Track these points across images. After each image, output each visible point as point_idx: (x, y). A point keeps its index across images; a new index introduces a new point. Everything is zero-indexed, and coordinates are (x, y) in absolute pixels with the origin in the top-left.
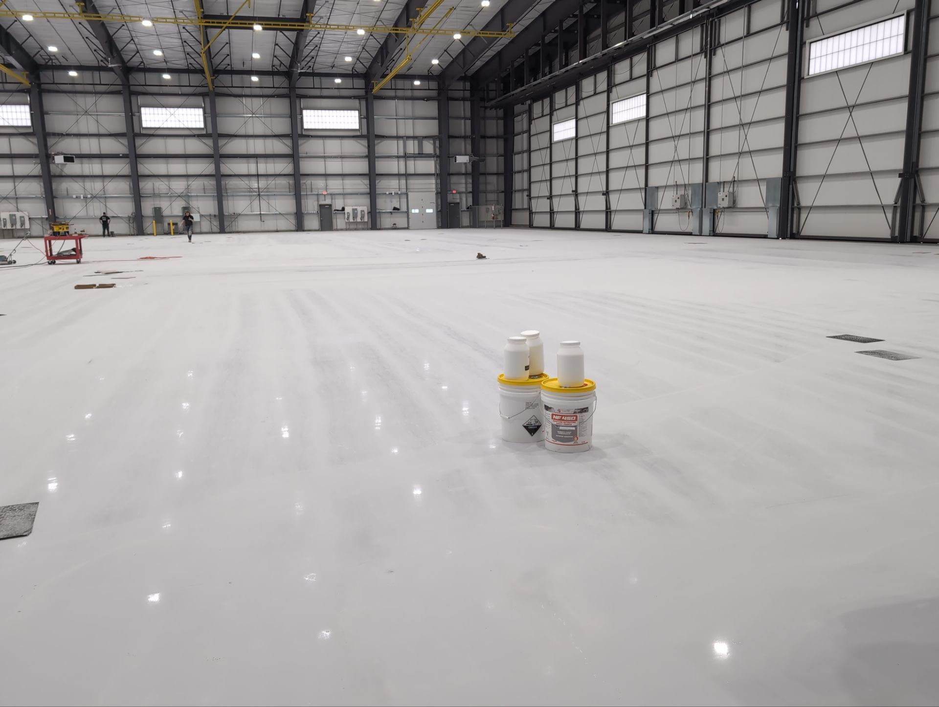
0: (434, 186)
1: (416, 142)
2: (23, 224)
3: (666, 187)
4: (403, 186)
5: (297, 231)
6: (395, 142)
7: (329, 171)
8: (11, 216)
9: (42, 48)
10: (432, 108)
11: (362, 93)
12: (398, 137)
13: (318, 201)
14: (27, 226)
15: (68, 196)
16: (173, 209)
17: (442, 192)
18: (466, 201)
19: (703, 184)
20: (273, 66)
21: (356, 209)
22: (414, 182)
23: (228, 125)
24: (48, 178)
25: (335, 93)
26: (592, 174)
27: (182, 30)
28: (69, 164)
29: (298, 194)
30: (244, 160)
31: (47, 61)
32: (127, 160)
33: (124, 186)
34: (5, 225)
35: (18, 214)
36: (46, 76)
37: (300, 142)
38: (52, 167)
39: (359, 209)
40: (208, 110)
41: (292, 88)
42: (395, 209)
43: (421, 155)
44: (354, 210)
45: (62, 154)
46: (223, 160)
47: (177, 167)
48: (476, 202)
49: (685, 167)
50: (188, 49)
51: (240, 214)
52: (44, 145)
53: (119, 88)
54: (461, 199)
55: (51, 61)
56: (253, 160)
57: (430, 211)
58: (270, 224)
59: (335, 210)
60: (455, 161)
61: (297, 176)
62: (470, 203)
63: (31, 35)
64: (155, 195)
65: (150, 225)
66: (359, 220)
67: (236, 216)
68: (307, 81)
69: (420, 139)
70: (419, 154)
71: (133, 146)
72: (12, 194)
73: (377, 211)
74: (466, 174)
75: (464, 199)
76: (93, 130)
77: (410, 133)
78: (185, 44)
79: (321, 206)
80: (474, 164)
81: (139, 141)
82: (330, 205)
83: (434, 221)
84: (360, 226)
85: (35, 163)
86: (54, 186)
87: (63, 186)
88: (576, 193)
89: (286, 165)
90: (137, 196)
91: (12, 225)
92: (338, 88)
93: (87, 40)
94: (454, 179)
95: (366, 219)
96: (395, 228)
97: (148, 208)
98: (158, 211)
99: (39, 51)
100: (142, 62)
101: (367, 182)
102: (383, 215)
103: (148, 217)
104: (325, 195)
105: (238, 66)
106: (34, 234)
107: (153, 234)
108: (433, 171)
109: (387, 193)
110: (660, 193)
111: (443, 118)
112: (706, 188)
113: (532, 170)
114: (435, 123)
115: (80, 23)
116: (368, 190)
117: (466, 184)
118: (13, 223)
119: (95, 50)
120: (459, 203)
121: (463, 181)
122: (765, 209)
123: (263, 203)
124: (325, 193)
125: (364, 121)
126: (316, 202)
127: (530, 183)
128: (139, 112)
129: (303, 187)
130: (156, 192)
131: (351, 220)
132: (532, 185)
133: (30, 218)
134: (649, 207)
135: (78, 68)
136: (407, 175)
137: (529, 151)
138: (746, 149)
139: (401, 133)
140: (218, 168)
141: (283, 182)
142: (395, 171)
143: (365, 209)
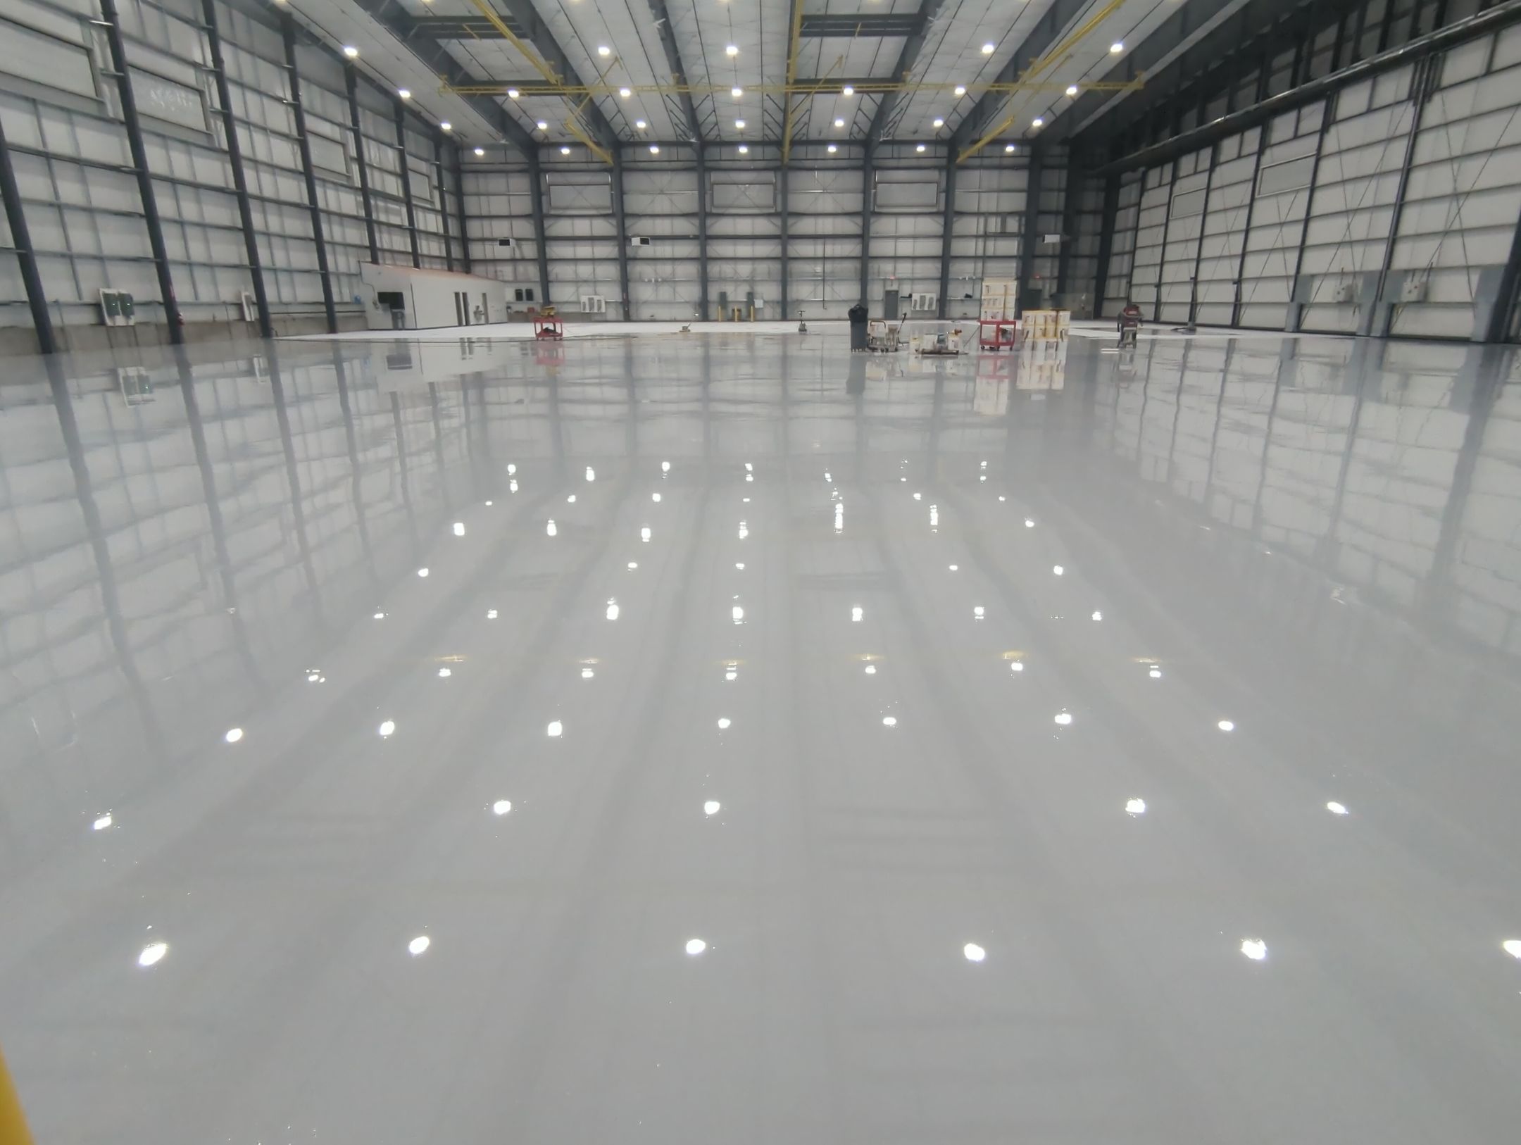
0: (1013, 272)
1: (999, 220)
2: (600, 308)
3: (1326, 275)
4: (979, 270)
6: (975, 219)
7: (901, 253)
8: (591, 300)
9: (627, 124)
10: (1020, 179)
11: (944, 162)
12: (978, 214)
13: (884, 287)
14: (603, 310)
15: (641, 280)
16: (737, 294)
17: (1023, 278)
18: (1049, 288)
19: (1381, 272)
20: (851, 134)
21: (924, 297)
22: (991, 265)
23: (799, 202)
24: (624, 260)
25: (914, 163)
26: (1220, 258)
27: (765, 97)
28: (645, 246)
29: (864, 280)
30: (811, 241)
31: (629, 137)
32: (696, 242)
33: (692, 269)
34: (584, 308)
35: (596, 298)
36: (628, 154)
37: (872, 220)
38: (628, 249)
39: (928, 296)
40: (779, 186)
41: (868, 157)
42: (967, 296)
43: (1003, 234)
44: (923, 298)
45: (638, 236)
46: (791, 241)
47: (744, 249)
48: (1061, 289)
49: (1359, 250)
50: (768, 118)
51: (803, 301)
52: (622, 227)
53: (695, 164)
54: (1044, 286)
55: (632, 138)
56: (820, 241)
58: (832, 312)
59: (902, 297)
60: (1044, 240)
61: (865, 259)
62: (1054, 290)
63: (619, 111)
64: (723, 280)
65: (714, 310)
66: (926, 308)
67: (799, 302)
68: (886, 151)
69: (1003, 216)
70: (1001, 233)
71: (703, 226)
72: (591, 277)
73: (948, 298)
74: (1053, 257)
75: (1048, 286)
76: (667, 210)
77: (994, 209)
78: (765, 113)
79: (888, 293)
80: (1064, 245)
81: (709, 221)
82: (897, 292)
84: (927, 315)
85: (613, 246)
86: (629, 268)
87: (637, 269)
88: (1195, 281)
89: (854, 246)
90: (704, 280)
91: (590, 309)
92: (919, 157)
93: (671, 114)
94: (1038, 262)
95: (934, 307)
96: (965, 319)
97: (713, 294)
98: (723, 296)
99: (624, 128)
100: (719, 135)
101: (939, 265)
102: (953, 303)
103: (714, 302)
104: (892, 280)
105: (814, 135)
106: (609, 317)
107: (716, 321)
108: (1014, 253)
109: (961, 278)
110: (1316, 284)
111: (1034, 191)
112: (1385, 278)
113: (1138, 252)
114: (1023, 196)
115: (667, 95)
116: (939, 275)
117: (1052, 267)
118: (592, 306)
119: (676, 124)
120: (1040, 292)
121: (1049, 264)
122: (1472, 305)
123: (828, 289)
124: (893, 278)
125: (943, 196)
126: (882, 289)
127: (1133, 267)
128: (712, 189)
129: (870, 270)
130: (723, 276)
131: (918, 308)
132: (1136, 272)
133: (606, 303)
134: (1298, 300)
135: (660, 144)
136: (985, 258)
137: (1136, 229)
138: (1456, 226)
139: (983, 209)
140: (784, 250)
141: (850, 266)
142: (972, 253)
143: (935, 296)
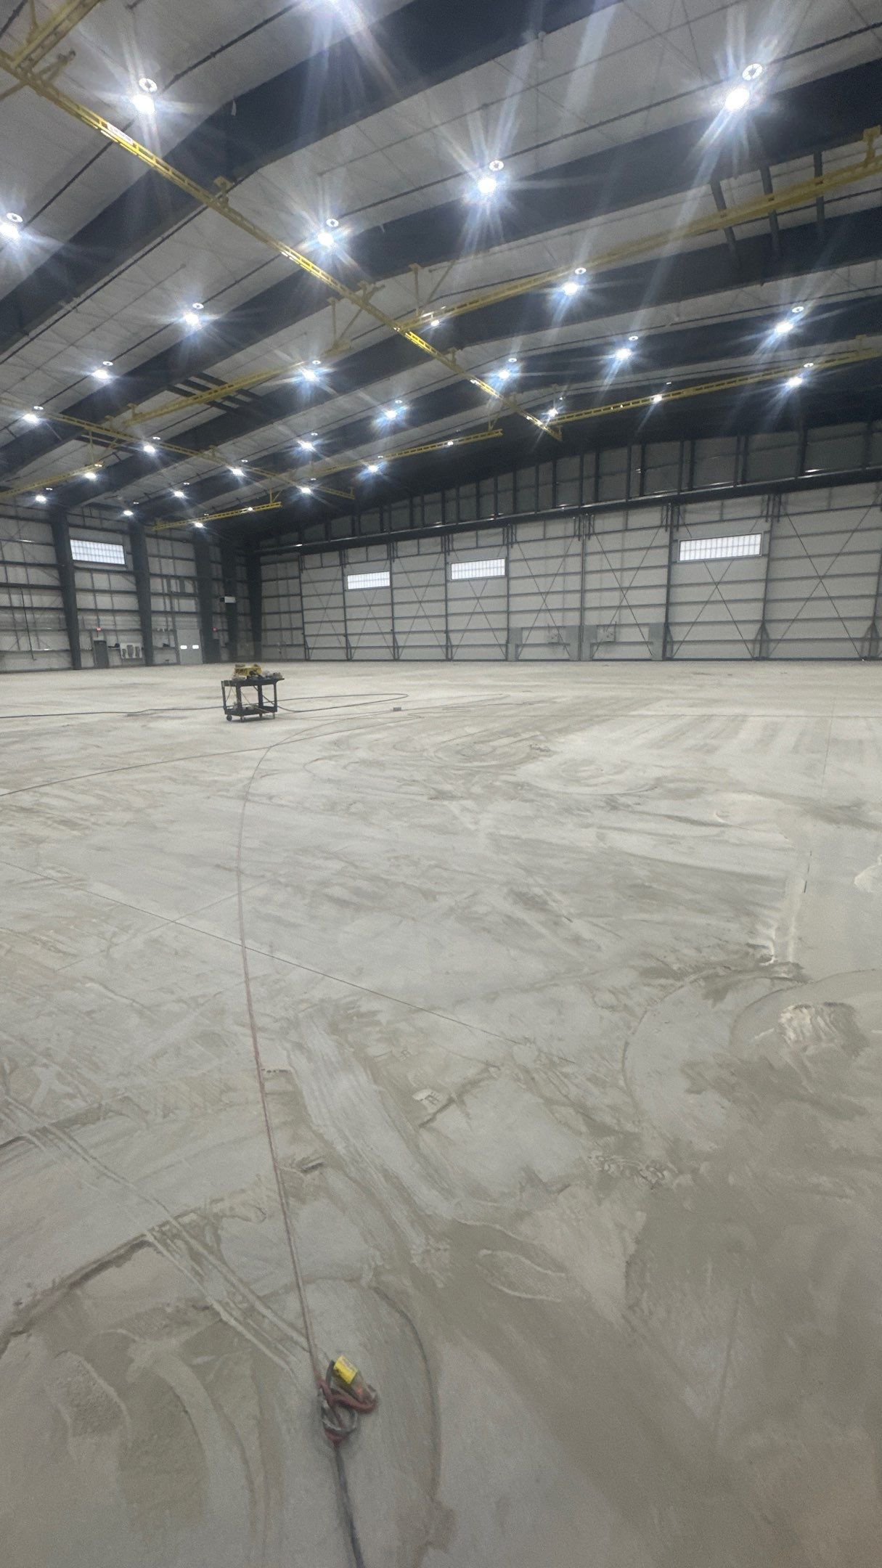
0: (196, 624)
1: (178, 582)
3: (532, 628)
4: (170, 624)
5: (75, 669)
6: (159, 580)
7: (100, 606)
11: (124, 527)
12: (162, 576)
13: (91, 639)
17: (205, 630)
18: (223, 638)
19: (578, 626)
21: (131, 646)
22: (179, 619)
26: (419, 617)
29: (71, 630)
37: (70, 573)
39: (134, 645)
42: (165, 645)
43: (183, 595)
44: (128, 647)
48: (232, 639)
49: (557, 614)
54: (220, 636)
57: (196, 647)
58: (42, 663)
59: (110, 647)
60: (223, 601)
61: (69, 611)
62: (228, 640)
66: (134, 657)
69: (181, 579)
70: (181, 593)
73: (150, 647)
74: (221, 614)
77: (172, 573)
79: (97, 642)
82: (104, 642)
83: (200, 656)
84: (135, 663)
88: (393, 632)
89: (54, 598)
94: (212, 619)
95: (141, 656)
96: (167, 664)
101: (137, 618)
102: (154, 652)
104: (97, 631)
108: (194, 610)
109: (158, 630)
110: (525, 633)
111: (200, 561)
112: (581, 629)
113: (308, 612)
114: (193, 564)
116: (140, 627)
117: (222, 623)
120: (218, 640)
121: (219, 620)
122: (649, 643)
124: (98, 629)
125: (132, 557)
126: (89, 639)
127: (304, 623)
129: (76, 622)
131: (127, 656)
134: (513, 643)
136: (172, 613)
137: (300, 595)
139: (165, 572)
141: (50, 616)
142: (162, 609)
143: (140, 645)
